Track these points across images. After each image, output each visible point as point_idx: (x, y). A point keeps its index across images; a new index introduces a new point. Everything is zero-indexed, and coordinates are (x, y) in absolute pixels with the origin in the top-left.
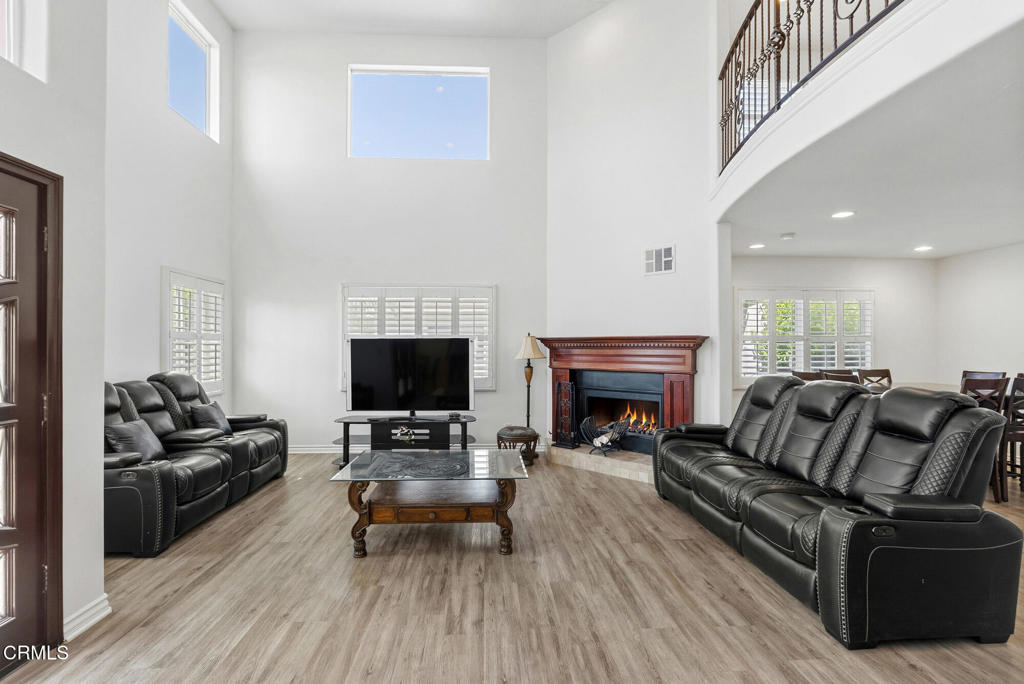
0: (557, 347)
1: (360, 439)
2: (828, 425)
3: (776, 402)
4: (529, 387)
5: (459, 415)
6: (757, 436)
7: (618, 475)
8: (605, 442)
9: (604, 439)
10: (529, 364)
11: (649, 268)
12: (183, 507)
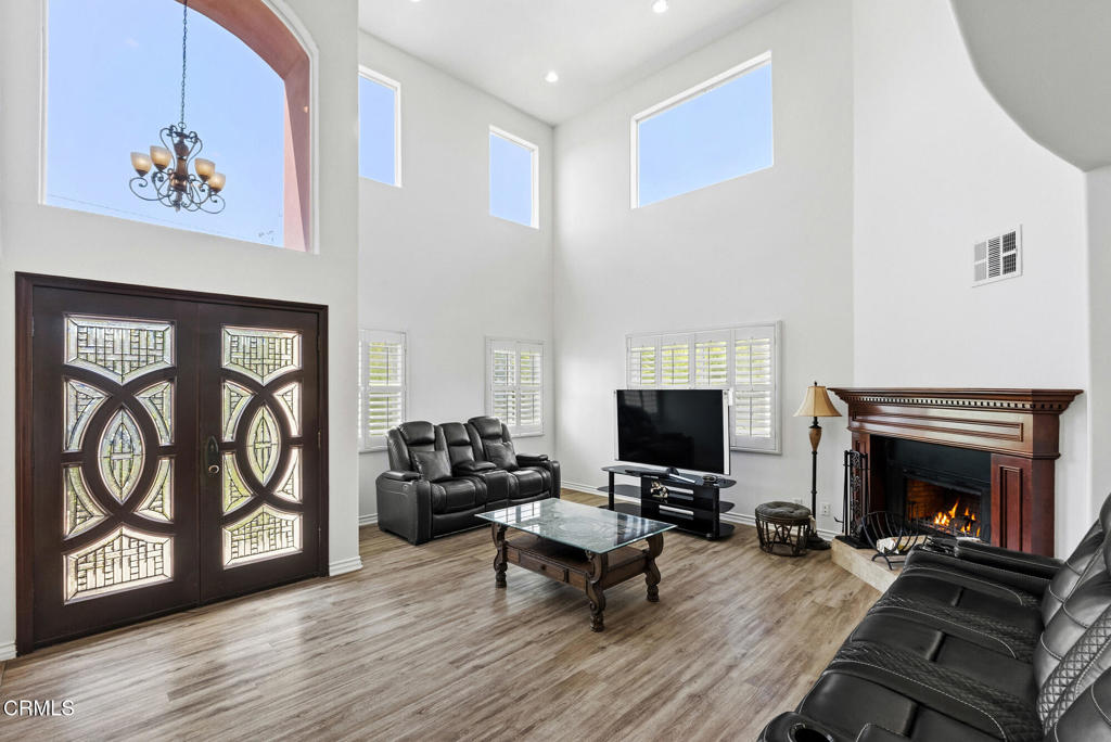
0: (859, 404)
4: (815, 453)
8: (890, 548)
10: (816, 422)
11: (979, 276)
12: (438, 517)
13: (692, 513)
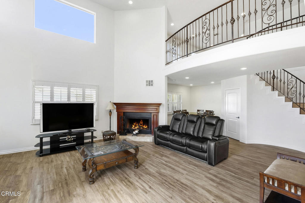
0: (119, 106)
1: (46, 144)
2: (195, 123)
3: (182, 119)
4: (110, 118)
5: (90, 129)
6: (178, 127)
7: (141, 141)
9: (137, 132)
10: (110, 111)
11: (147, 85)
13: (75, 143)
